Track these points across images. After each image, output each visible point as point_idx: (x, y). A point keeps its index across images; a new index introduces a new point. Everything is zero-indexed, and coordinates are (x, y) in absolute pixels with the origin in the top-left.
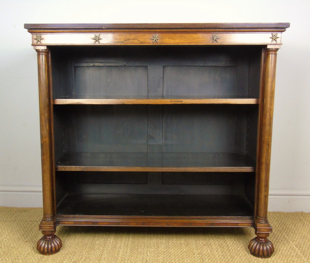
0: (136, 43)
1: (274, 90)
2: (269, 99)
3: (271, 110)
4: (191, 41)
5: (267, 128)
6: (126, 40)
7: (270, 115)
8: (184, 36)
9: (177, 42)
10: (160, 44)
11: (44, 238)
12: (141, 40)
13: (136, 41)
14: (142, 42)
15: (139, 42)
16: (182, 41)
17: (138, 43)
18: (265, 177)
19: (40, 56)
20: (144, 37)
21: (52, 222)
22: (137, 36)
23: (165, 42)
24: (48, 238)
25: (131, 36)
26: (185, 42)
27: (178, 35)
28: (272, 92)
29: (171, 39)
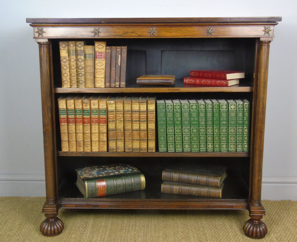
1: (267, 80)
3: (264, 99)
4: (187, 35)
5: (260, 116)
6: (124, 34)
7: (263, 104)
8: (180, 30)
9: (173, 35)
10: (156, 37)
11: (47, 221)
12: (139, 33)
13: (134, 34)
14: (140, 35)
15: (137, 35)
16: (179, 34)
18: (258, 162)
19: (41, 48)
20: (142, 30)
21: (55, 205)
22: (135, 30)
23: (162, 35)
24: (51, 220)
25: (129, 30)
26: (181, 35)
27: (174, 28)
29: (168, 32)
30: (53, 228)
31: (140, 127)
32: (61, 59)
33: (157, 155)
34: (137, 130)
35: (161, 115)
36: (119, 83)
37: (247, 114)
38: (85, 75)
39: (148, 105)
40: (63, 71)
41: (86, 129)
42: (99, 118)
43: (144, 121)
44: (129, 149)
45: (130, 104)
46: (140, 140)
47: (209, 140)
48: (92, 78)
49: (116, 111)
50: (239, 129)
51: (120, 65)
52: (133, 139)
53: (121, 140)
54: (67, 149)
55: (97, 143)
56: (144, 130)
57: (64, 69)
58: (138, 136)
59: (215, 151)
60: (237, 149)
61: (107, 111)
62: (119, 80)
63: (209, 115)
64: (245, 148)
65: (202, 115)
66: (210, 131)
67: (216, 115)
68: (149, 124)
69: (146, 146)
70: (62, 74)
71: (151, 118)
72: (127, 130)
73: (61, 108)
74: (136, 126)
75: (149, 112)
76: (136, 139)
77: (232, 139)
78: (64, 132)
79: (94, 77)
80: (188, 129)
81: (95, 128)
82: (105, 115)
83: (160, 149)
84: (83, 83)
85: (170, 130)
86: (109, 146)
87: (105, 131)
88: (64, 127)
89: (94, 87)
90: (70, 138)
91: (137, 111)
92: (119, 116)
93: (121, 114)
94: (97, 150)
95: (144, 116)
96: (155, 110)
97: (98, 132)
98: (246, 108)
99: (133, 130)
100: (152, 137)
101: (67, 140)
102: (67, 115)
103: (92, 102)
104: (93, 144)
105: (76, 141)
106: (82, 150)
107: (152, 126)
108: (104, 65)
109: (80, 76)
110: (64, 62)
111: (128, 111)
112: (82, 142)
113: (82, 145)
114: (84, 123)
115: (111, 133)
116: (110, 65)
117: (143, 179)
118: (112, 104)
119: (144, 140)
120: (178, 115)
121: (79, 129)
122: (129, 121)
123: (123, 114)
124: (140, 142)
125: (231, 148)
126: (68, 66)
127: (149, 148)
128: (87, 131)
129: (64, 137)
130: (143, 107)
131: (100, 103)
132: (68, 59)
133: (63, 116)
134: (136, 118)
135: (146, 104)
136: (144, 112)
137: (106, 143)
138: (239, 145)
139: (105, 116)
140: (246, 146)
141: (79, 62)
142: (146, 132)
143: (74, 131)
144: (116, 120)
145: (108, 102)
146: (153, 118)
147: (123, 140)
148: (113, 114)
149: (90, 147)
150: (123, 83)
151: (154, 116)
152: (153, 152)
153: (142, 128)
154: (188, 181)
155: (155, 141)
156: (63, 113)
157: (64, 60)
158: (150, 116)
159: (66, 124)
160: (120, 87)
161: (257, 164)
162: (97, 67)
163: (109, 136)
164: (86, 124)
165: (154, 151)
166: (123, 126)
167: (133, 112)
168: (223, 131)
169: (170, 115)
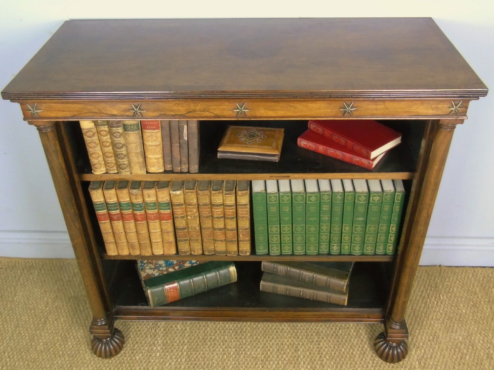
0: (206, 117)
2: (429, 192)
4: (306, 114)
5: (421, 228)
6: (189, 112)
8: (293, 106)
9: (279, 115)
10: (249, 119)
12: (216, 112)
13: (207, 114)
14: (218, 115)
15: (212, 115)
16: (290, 114)
17: (210, 117)
20: (222, 107)
21: (107, 327)
22: (209, 106)
23: (258, 114)
24: (104, 340)
25: (197, 106)
26: (295, 115)
27: (282, 104)
28: (437, 184)
29: (270, 110)
30: (107, 348)
31: (225, 225)
32: (84, 132)
33: (253, 259)
34: (221, 229)
35: (259, 209)
36: (187, 165)
37: (397, 208)
38: (128, 155)
39: (238, 197)
40: (90, 150)
41: (139, 228)
42: (159, 213)
43: (232, 218)
44: (209, 251)
45: (208, 195)
46: (226, 241)
47: (334, 241)
48: (141, 160)
49: (186, 204)
50: (382, 226)
51: (186, 139)
52: (216, 240)
53: (197, 240)
54: (114, 252)
55: (160, 245)
56: (232, 230)
57: (92, 148)
58: (224, 236)
59: (342, 253)
60: (377, 251)
61: (171, 205)
62: (187, 162)
63: (337, 209)
64: (389, 250)
65: (326, 208)
66: (336, 229)
67: (349, 208)
68: (239, 222)
69: (236, 249)
70: (89, 154)
71: (242, 214)
72: (205, 229)
73: (95, 201)
74: (220, 224)
75: (238, 207)
76: (221, 241)
77: (370, 239)
78: (107, 231)
79: (145, 157)
80: (302, 227)
81: (155, 226)
82: (169, 209)
83: (257, 251)
84: (127, 167)
85: (274, 229)
86: (179, 248)
87: (171, 229)
88: (105, 226)
89: (146, 173)
90: (117, 238)
91: (221, 205)
92: (191, 211)
93: (194, 208)
94: (161, 253)
95: (230, 212)
96: (248, 203)
97: (159, 230)
98: (397, 200)
99: (214, 229)
100: (245, 237)
101: (113, 241)
102: (108, 210)
103: (146, 192)
104: (154, 246)
105: (128, 242)
106: (137, 253)
107: (245, 224)
108: (160, 139)
109: (119, 158)
110: (90, 137)
111: (206, 205)
112: (137, 243)
113: (137, 247)
114: (136, 220)
115: (179, 233)
116: (169, 138)
117: (233, 269)
118: (178, 195)
119: (232, 241)
120: (287, 209)
121: (129, 227)
122: (207, 217)
123: (197, 208)
124: (226, 244)
125: (367, 250)
126: (97, 142)
127: (240, 251)
128: (142, 231)
129: (108, 238)
130: (230, 200)
131: (158, 193)
132: (95, 130)
133: (101, 212)
134: (219, 214)
135: (234, 195)
136: (231, 206)
137: (174, 244)
138: (380, 245)
139: (169, 211)
140: (391, 248)
141: (116, 137)
142: (236, 231)
143: (122, 231)
144: (187, 216)
145: (171, 192)
146: (247, 214)
147: (200, 240)
148: (181, 209)
149: (149, 250)
150: (195, 167)
151: (247, 211)
152: (247, 256)
153: (229, 227)
154: (299, 278)
155: (249, 242)
156: (100, 207)
157: (90, 134)
158: (242, 211)
159: (108, 221)
160: (189, 172)
161: (406, 284)
162: (147, 143)
163: (177, 236)
164: (139, 222)
165: (248, 254)
166: (198, 223)
167: (214, 205)
168: (357, 229)
169: (273, 210)
